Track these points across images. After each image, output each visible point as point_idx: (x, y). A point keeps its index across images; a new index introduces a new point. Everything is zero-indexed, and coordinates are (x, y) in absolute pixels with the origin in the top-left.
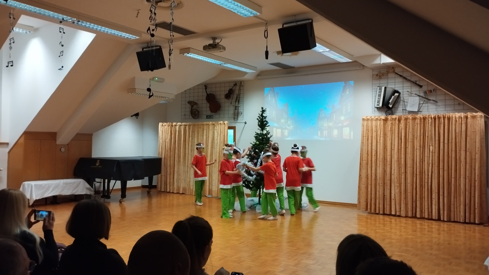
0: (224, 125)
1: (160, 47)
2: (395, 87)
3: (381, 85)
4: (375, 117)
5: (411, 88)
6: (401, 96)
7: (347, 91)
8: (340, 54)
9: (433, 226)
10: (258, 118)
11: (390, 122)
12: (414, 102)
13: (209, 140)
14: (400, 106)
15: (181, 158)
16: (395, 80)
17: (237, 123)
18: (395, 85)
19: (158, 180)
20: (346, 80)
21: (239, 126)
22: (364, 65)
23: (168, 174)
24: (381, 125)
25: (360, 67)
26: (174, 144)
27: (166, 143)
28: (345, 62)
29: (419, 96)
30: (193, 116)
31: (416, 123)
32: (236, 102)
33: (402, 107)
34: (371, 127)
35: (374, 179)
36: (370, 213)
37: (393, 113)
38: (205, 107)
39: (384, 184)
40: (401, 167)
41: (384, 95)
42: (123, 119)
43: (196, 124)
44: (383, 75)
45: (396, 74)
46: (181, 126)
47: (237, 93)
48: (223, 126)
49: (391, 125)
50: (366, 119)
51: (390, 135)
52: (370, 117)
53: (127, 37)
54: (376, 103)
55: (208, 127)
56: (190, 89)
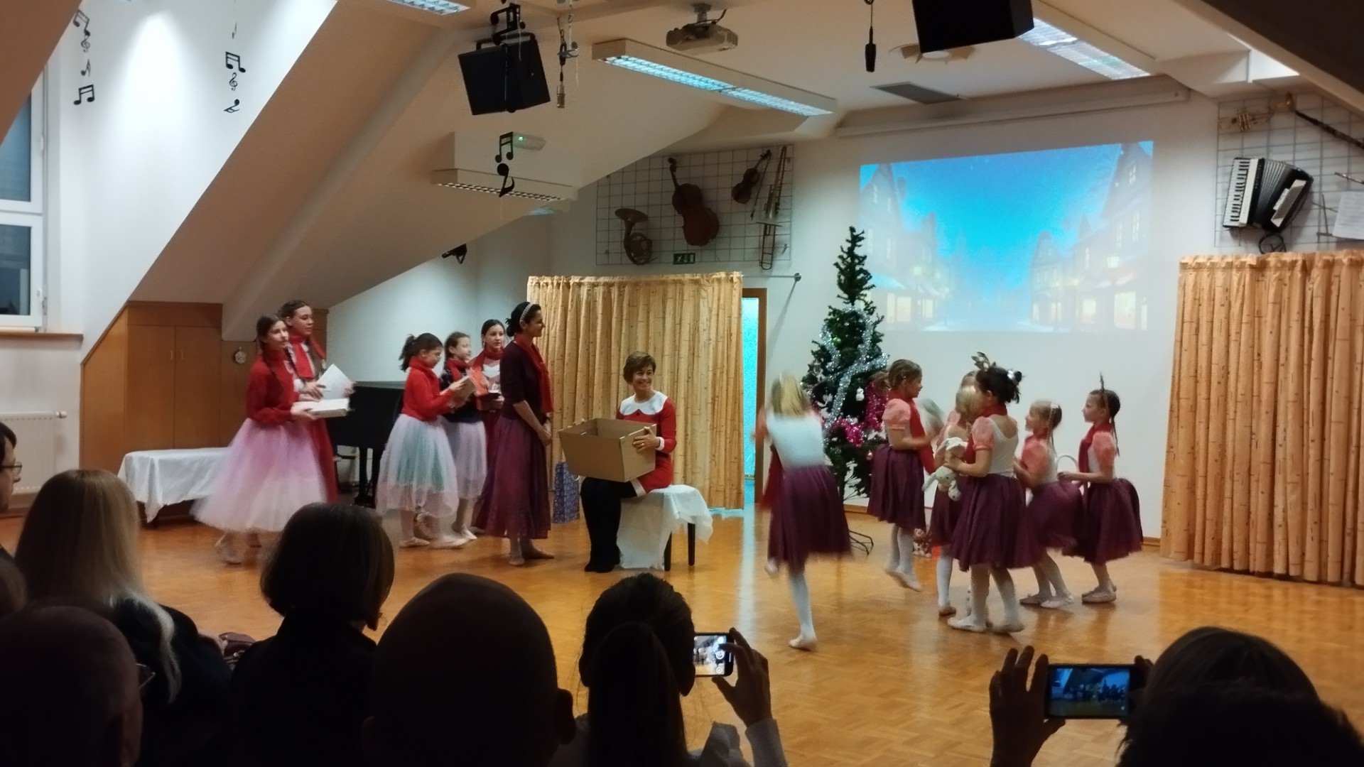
0: (728, 285)
1: (532, 36)
2: (1294, 160)
3: (1246, 153)
4: (1223, 259)
5: (1349, 164)
6: (1315, 188)
7: (1131, 174)
8: (1111, 54)
10: (840, 261)
11: (1278, 274)
12: (1358, 208)
13: (683, 330)
14: (1309, 223)
15: (594, 385)
16: (1295, 138)
17: (771, 278)
18: (1294, 152)
20: (1128, 138)
21: (776, 287)
22: (1189, 90)
24: (1244, 286)
25: (1177, 95)
26: (575, 341)
28: (1128, 77)
30: (633, 254)
31: (1361, 279)
32: (767, 212)
33: (1317, 223)
34: (1210, 290)
35: (1216, 461)
36: (1202, 567)
37: (1287, 247)
38: (669, 227)
39: (1249, 474)
40: (1308, 423)
41: (1255, 182)
42: (417, 265)
43: (640, 282)
44: (1253, 119)
45: (1298, 117)
46: (595, 288)
47: (772, 182)
48: (726, 287)
49: (1277, 285)
50: (1193, 265)
51: (1273, 317)
52: (1207, 257)
53: (430, 8)
54: (1229, 213)
55: (678, 290)
56: (623, 172)
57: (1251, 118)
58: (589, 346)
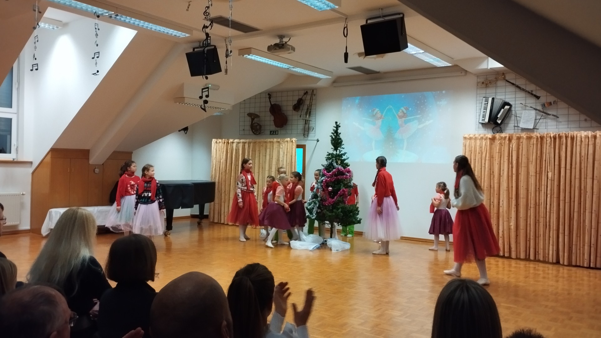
0: (291, 144)
1: (215, 46)
2: (505, 98)
3: (487, 96)
4: (479, 135)
5: (525, 100)
6: (513, 109)
8: (437, 57)
9: (550, 272)
10: (332, 135)
11: (499, 142)
12: (529, 117)
13: (273, 160)
14: (511, 122)
16: (505, 91)
17: (308, 141)
18: (505, 95)
19: (210, 209)
21: (310, 144)
22: (466, 71)
23: (222, 202)
24: (487, 146)
25: (461, 73)
26: (231, 165)
27: (221, 164)
28: (444, 66)
29: (536, 109)
30: (254, 131)
31: (531, 143)
32: (306, 115)
33: (514, 122)
34: (474, 148)
37: (503, 130)
38: (268, 120)
41: (491, 108)
42: (168, 134)
43: (257, 141)
45: (507, 82)
46: (239, 144)
47: (309, 104)
49: (499, 145)
50: (468, 138)
51: (498, 159)
52: (473, 135)
53: (175, 35)
54: (481, 118)
55: (271, 145)
56: (250, 99)
57: (489, 82)
58: (236, 167)
